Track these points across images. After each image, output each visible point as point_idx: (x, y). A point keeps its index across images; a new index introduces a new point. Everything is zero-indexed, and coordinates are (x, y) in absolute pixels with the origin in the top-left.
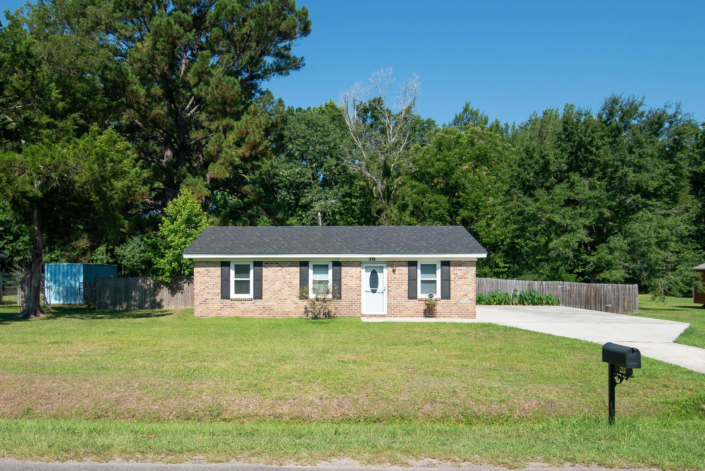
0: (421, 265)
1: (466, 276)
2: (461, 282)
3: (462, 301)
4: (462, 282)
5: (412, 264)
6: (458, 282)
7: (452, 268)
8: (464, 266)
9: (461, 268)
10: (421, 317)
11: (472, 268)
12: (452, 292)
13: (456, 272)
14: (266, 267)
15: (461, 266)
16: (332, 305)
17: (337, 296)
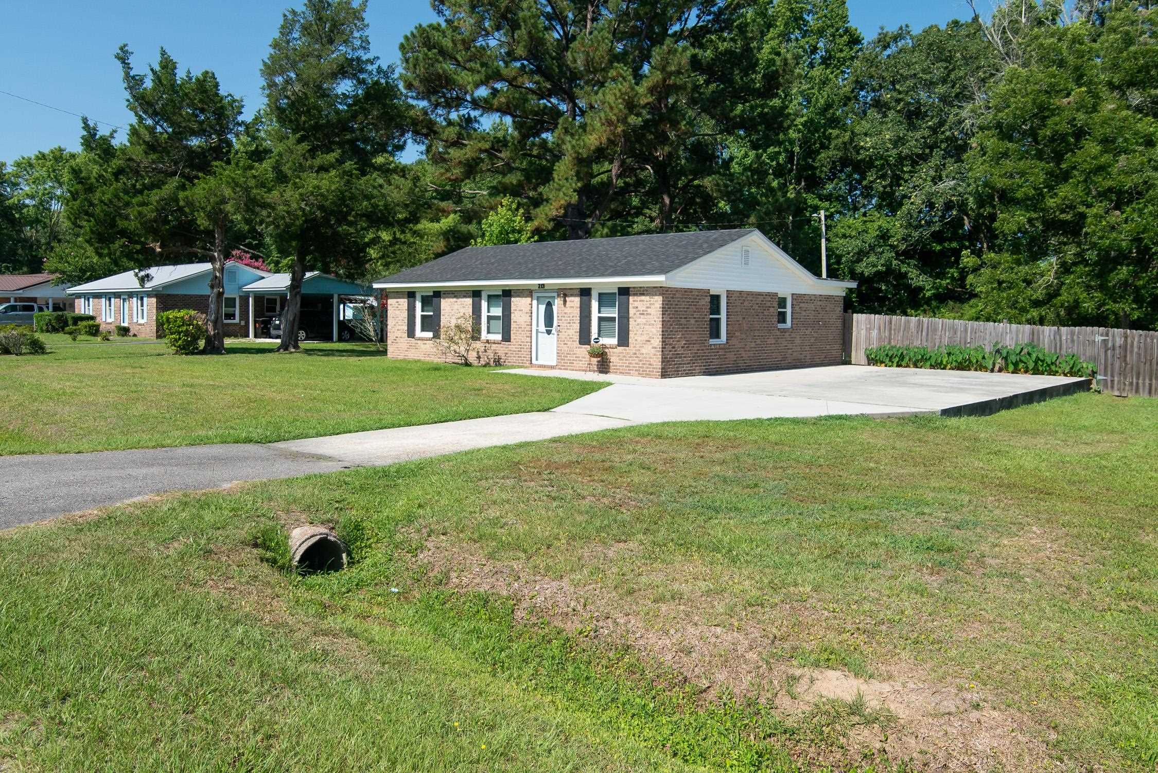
0: (600, 294)
1: (649, 310)
2: (642, 320)
3: (644, 351)
4: (644, 321)
5: (585, 293)
6: (639, 321)
7: (631, 299)
8: (647, 295)
9: (643, 298)
10: (594, 371)
11: (656, 298)
12: (631, 335)
13: (636, 304)
14: (444, 298)
15: (643, 294)
16: (501, 350)
17: (507, 338)
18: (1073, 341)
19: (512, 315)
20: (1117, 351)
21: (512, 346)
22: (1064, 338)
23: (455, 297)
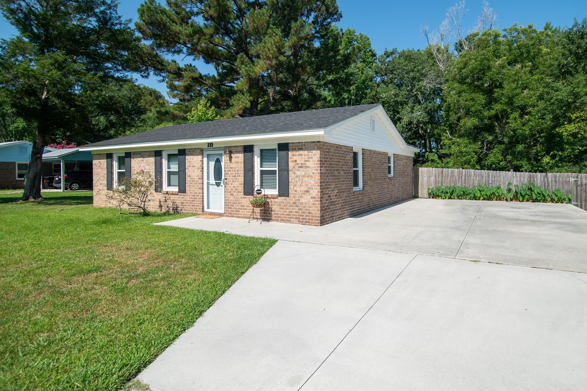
0: (262, 151)
1: (307, 164)
2: (300, 173)
3: (303, 200)
4: (303, 173)
5: (248, 149)
6: (298, 173)
7: (290, 153)
8: (305, 149)
9: (301, 152)
10: (257, 219)
11: (314, 152)
12: (291, 186)
13: (295, 158)
14: (134, 158)
15: (301, 149)
16: (178, 199)
17: (182, 190)
18: (556, 181)
19: (187, 170)
20: (584, 187)
21: (187, 197)
22: (550, 180)
23: (142, 156)
